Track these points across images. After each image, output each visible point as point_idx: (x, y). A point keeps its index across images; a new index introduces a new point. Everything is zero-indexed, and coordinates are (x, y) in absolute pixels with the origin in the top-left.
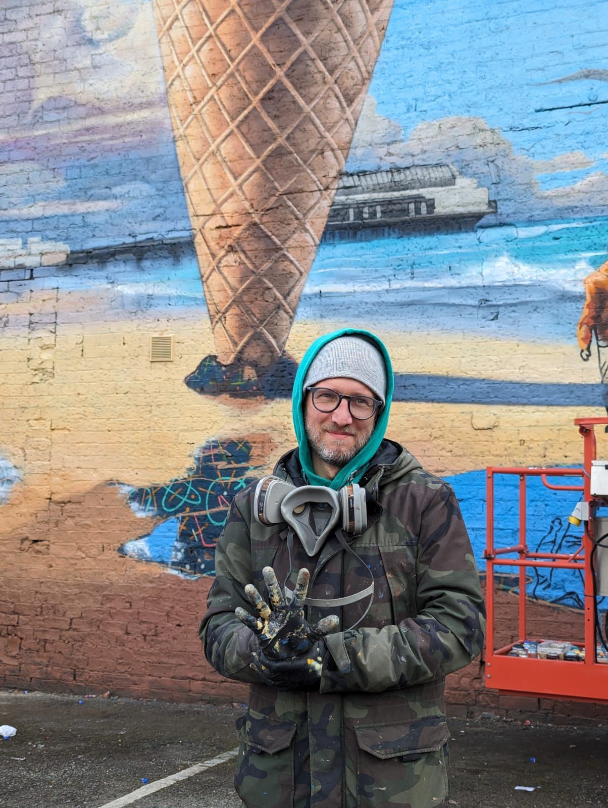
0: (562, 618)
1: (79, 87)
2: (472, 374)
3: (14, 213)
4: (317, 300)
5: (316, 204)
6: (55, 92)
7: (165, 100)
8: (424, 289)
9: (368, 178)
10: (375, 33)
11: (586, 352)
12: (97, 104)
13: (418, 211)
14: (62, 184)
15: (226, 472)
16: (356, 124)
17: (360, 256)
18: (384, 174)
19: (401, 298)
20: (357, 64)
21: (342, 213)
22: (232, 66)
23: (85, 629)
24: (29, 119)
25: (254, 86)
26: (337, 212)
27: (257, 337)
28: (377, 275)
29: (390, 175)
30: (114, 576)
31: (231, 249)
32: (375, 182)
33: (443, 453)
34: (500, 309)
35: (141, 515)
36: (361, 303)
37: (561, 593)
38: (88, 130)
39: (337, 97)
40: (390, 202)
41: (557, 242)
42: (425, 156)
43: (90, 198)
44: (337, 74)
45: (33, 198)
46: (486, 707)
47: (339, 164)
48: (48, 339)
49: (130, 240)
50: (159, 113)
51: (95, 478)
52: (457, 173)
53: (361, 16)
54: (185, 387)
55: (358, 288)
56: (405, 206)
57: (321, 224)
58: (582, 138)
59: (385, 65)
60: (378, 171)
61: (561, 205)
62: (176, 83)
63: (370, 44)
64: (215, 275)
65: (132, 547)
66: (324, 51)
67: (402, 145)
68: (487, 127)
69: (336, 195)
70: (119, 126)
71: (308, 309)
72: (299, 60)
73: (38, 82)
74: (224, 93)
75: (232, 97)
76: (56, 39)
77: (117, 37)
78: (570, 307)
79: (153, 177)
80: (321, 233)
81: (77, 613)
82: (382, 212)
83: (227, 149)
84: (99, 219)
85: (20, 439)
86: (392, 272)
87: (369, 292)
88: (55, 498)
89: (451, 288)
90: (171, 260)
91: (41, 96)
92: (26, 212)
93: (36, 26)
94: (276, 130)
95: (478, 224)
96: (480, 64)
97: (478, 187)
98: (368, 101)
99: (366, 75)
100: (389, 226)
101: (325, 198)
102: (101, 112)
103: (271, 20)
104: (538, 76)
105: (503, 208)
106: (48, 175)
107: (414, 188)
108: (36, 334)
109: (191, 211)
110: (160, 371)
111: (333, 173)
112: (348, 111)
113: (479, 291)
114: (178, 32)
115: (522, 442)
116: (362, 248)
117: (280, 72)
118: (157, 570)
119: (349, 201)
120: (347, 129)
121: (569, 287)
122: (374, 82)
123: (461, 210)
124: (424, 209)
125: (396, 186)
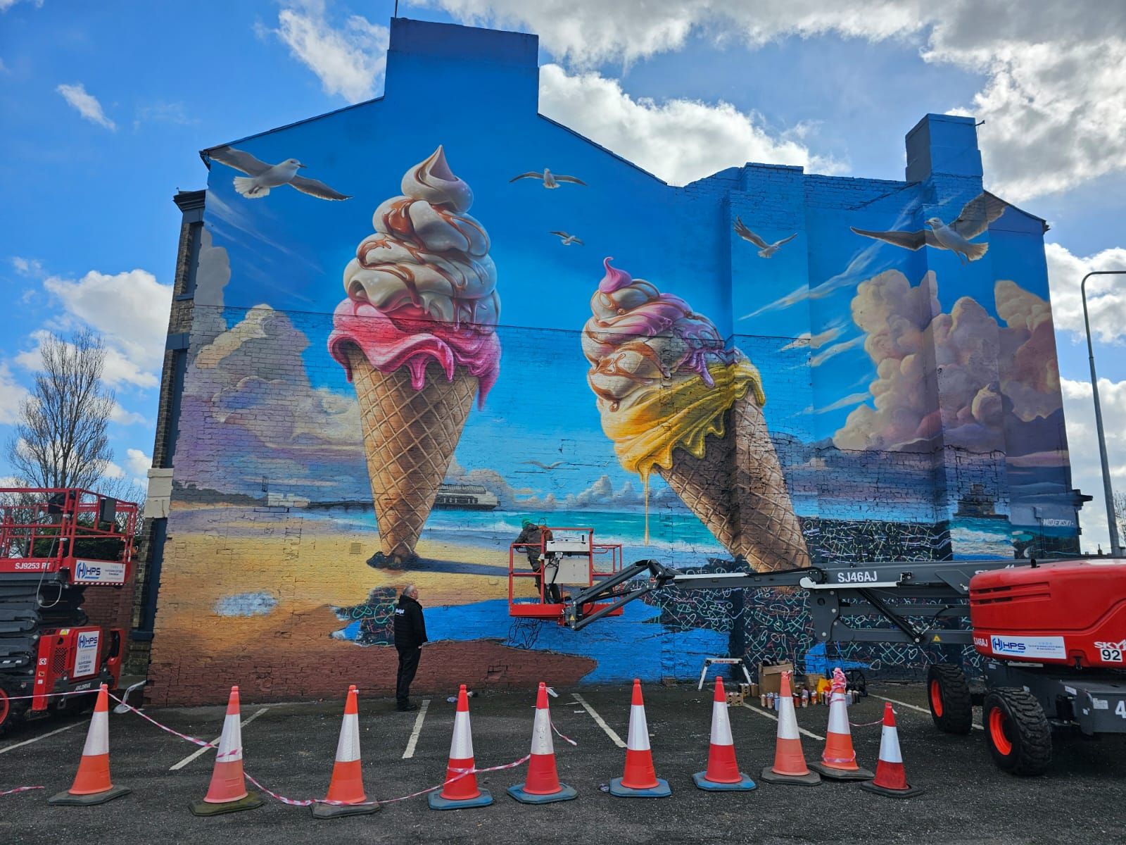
1: (319, 431)
2: (489, 564)
3: (280, 481)
5: (430, 494)
6: (306, 431)
7: (362, 443)
9: (452, 487)
10: (457, 434)
12: (328, 439)
13: (471, 502)
14: (308, 472)
15: (384, 601)
16: (448, 466)
18: (459, 487)
19: (464, 534)
20: (449, 444)
21: (441, 499)
22: (395, 435)
23: (309, 671)
24: (290, 440)
25: (405, 445)
26: (439, 498)
27: (402, 545)
29: (461, 487)
30: (326, 647)
31: (391, 508)
32: (455, 489)
33: (477, 593)
35: (341, 620)
38: (323, 450)
39: (440, 455)
40: (461, 497)
42: (474, 482)
43: (322, 480)
44: (441, 445)
45: (291, 477)
47: (441, 480)
48: (297, 540)
49: (342, 500)
50: (359, 449)
51: (319, 604)
52: (486, 490)
53: (451, 426)
54: (366, 565)
55: (446, 528)
56: (466, 499)
57: (432, 502)
58: (530, 484)
59: (460, 446)
60: (456, 485)
62: (369, 437)
63: (455, 438)
64: (383, 518)
65: (336, 634)
66: (436, 437)
67: (465, 477)
68: (497, 475)
69: (438, 492)
70: (339, 451)
72: (425, 438)
73: (296, 425)
74: (391, 445)
75: (394, 447)
76: (307, 408)
77: (340, 413)
79: (355, 475)
80: (432, 506)
81: (306, 665)
82: (457, 501)
83: (391, 467)
84: (325, 489)
85: (277, 587)
88: (296, 612)
90: (362, 511)
91: (298, 431)
92: (286, 482)
93: (297, 400)
94: (414, 464)
95: (494, 509)
96: (496, 452)
97: (494, 496)
98: (453, 458)
99: (452, 448)
100: (458, 506)
101: (434, 493)
102: (330, 443)
103: (413, 420)
104: (515, 460)
105: (502, 504)
106: (300, 467)
107: (470, 493)
108: (288, 538)
109: (373, 491)
110: (355, 557)
111: (438, 484)
112: (445, 461)
114: (370, 416)
117: (417, 441)
118: (349, 643)
119: (444, 495)
120: (443, 468)
123: (487, 503)
124: (473, 501)
125: (463, 492)
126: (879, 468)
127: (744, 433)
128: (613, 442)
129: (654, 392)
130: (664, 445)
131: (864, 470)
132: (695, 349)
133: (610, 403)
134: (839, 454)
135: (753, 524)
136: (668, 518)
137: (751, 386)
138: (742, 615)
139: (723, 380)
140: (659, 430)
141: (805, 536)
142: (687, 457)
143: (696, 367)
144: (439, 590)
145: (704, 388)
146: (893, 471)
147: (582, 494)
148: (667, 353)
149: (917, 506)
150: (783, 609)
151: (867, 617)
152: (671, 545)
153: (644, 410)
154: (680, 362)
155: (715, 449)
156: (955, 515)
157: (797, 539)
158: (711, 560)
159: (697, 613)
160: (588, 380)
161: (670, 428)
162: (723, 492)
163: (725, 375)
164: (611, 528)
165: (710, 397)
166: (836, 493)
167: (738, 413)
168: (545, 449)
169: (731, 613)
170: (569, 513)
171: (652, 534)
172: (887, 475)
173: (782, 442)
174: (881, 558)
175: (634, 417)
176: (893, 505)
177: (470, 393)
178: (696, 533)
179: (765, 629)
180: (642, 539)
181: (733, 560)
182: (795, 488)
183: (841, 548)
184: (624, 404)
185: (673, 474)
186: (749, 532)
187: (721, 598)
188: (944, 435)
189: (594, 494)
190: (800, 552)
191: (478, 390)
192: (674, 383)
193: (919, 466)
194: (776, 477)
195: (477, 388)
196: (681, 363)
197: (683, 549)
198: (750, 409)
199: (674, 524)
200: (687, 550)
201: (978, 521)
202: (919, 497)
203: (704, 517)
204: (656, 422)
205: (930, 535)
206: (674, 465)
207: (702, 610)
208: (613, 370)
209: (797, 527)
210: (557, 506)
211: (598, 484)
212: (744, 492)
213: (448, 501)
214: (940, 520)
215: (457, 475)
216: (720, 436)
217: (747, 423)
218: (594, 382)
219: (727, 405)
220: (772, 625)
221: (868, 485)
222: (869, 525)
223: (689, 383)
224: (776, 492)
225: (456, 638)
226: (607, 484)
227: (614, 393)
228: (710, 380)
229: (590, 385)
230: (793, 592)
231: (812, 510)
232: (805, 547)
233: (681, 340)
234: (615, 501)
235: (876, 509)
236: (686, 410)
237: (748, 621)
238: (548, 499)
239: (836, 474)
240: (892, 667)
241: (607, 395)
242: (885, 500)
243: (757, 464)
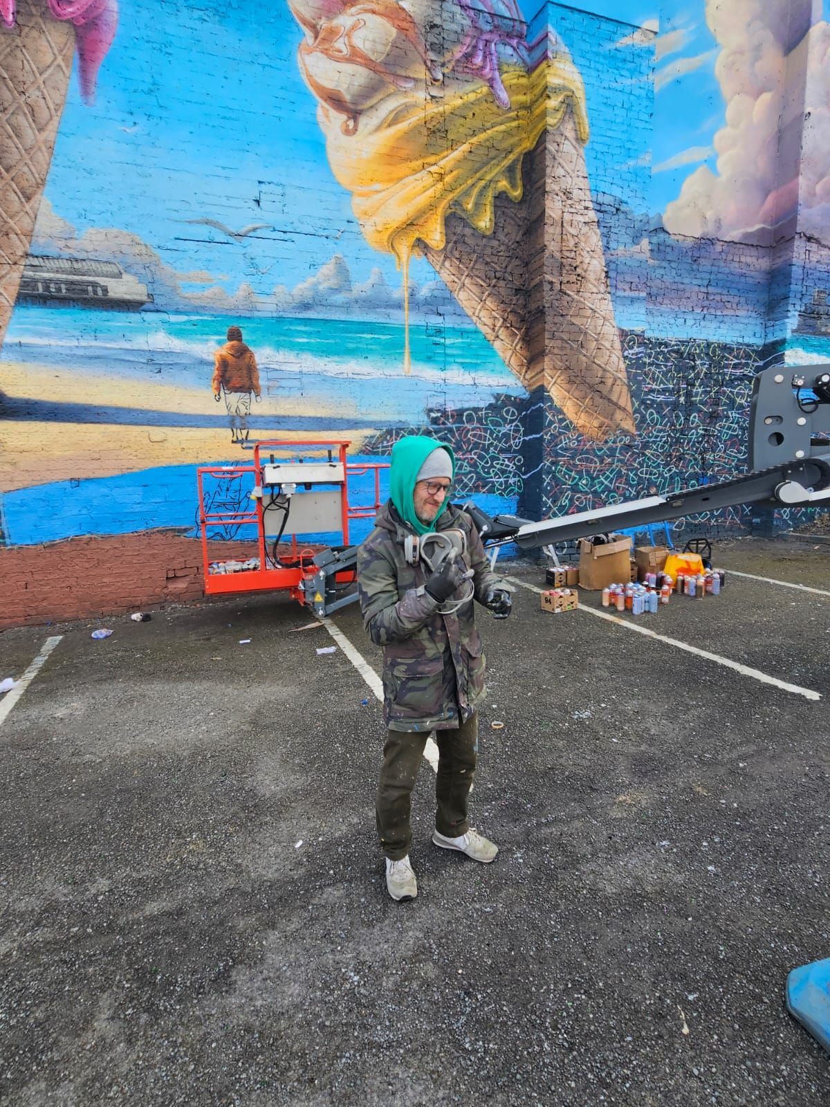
0: (214, 547)
4: (18, 348)
5: (7, 274)
8: (106, 348)
9: (51, 261)
10: (44, 149)
11: (218, 397)
13: (95, 292)
16: (36, 218)
17: (52, 319)
18: (65, 261)
19: (89, 353)
20: (30, 170)
21: (33, 284)
26: (26, 283)
28: (67, 334)
29: (69, 262)
32: (58, 266)
33: (131, 457)
34: (162, 367)
36: (57, 353)
37: (212, 534)
39: (16, 193)
40: (72, 283)
41: (195, 327)
42: (97, 254)
44: (13, 173)
46: (173, 602)
47: (24, 246)
52: (122, 271)
53: (29, 131)
55: (52, 342)
56: (85, 287)
57: (14, 290)
58: (206, 263)
59: (55, 177)
60: (59, 258)
61: (196, 304)
63: (42, 157)
67: (77, 242)
68: (141, 242)
69: (24, 270)
71: (10, 355)
78: (206, 369)
80: (14, 298)
82: (67, 289)
86: (79, 334)
87: (62, 346)
89: (126, 350)
95: (141, 308)
96: (132, 196)
97: (140, 282)
98: (44, 201)
99: (39, 181)
100: (74, 300)
101: (15, 271)
104: (175, 215)
105: (157, 300)
107: (90, 276)
111: (20, 253)
112: (27, 207)
113: (147, 353)
115: (183, 449)
116: (52, 313)
119: (36, 277)
120: (26, 221)
121: (205, 357)
122: (48, 188)
123: (128, 297)
124: (100, 292)
125: (75, 272)
126: (712, 265)
127: (556, 188)
128: (351, 194)
129: (415, 106)
130: (432, 207)
131: (695, 267)
132: (482, 32)
133: (339, 118)
134: (669, 242)
135: (562, 339)
136: (439, 331)
137: (570, 106)
138: (540, 473)
139: (521, 98)
140: (425, 179)
141: (625, 358)
142: (468, 231)
143: (483, 68)
144: (58, 453)
145: (495, 109)
146: (727, 271)
147: (301, 286)
148: (436, 31)
149: (746, 321)
150: (592, 461)
151: (677, 467)
152: (443, 375)
153: (399, 139)
154: (458, 52)
155: (508, 219)
156: (793, 331)
157: (614, 361)
158: (497, 397)
159: (477, 473)
160: (300, 65)
161: (441, 176)
162: (518, 291)
163: (525, 90)
164: (351, 346)
165: (503, 127)
166: (659, 299)
167: (550, 151)
168: (228, 198)
169: (521, 471)
170: (280, 319)
171: (415, 356)
172: (720, 276)
173: (608, 208)
174: (700, 390)
175: (384, 150)
176: (721, 319)
177: (60, 59)
178: (477, 356)
179: (568, 489)
180: (400, 365)
181: (527, 396)
182: (620, 285)
183: (658, 377)
184: (368, 122)
185: (446, 257)
186: (556, 351)
187: (508, 450)
188: (799, 217)
189: (321, 287)
190: (618, 382)
191: (76, 55)
192: (448, 93)
193: (756, 264)
194: (595, 265)
195: (72, 51)
196: (458, 55)
197: (459, 380)
198: (567, 147)
199: (448, 342)
200: (465, 383)
201: (814, 340)
202: (751, 309)
203: (490, 331)
204: (420, 162)
205: (755, 361)
206: (447, 242)
207: (483, 468)
208: (345, 52)
209: (618, 345)
210: (259, 306)
211: (328, 269)
212: (551, 289)
213: (47, 288)
214: (771, 339)
215: (60, 238)
216: (516, 198)
217: (560, 172)
218: (312, 71)
219: (528, 145)
220: (577, 484)
221: (697, 288)
222: (693, 346)
223: (472, 97)
224: (595, 290)
225: (103, 531)
226: (342, 270)
227: (348, 98)
228: (504, 95)
229: (304, 77)
230: (606, 437)
231: (637, 320)
232: (625, 374)
233: (458, 9)
234: (357, 302)
235: (703, 323)
236: (466, 147)
237: (547, 480)
238: (241, 293)
239: (662, 271)
240: (696, 525)
241: (335, 100)
242: (713, 311)
243: (572, 243)
